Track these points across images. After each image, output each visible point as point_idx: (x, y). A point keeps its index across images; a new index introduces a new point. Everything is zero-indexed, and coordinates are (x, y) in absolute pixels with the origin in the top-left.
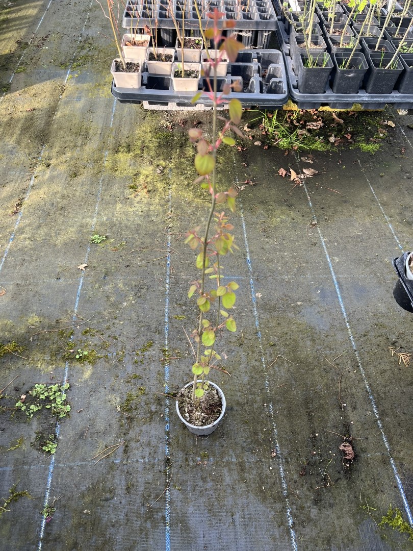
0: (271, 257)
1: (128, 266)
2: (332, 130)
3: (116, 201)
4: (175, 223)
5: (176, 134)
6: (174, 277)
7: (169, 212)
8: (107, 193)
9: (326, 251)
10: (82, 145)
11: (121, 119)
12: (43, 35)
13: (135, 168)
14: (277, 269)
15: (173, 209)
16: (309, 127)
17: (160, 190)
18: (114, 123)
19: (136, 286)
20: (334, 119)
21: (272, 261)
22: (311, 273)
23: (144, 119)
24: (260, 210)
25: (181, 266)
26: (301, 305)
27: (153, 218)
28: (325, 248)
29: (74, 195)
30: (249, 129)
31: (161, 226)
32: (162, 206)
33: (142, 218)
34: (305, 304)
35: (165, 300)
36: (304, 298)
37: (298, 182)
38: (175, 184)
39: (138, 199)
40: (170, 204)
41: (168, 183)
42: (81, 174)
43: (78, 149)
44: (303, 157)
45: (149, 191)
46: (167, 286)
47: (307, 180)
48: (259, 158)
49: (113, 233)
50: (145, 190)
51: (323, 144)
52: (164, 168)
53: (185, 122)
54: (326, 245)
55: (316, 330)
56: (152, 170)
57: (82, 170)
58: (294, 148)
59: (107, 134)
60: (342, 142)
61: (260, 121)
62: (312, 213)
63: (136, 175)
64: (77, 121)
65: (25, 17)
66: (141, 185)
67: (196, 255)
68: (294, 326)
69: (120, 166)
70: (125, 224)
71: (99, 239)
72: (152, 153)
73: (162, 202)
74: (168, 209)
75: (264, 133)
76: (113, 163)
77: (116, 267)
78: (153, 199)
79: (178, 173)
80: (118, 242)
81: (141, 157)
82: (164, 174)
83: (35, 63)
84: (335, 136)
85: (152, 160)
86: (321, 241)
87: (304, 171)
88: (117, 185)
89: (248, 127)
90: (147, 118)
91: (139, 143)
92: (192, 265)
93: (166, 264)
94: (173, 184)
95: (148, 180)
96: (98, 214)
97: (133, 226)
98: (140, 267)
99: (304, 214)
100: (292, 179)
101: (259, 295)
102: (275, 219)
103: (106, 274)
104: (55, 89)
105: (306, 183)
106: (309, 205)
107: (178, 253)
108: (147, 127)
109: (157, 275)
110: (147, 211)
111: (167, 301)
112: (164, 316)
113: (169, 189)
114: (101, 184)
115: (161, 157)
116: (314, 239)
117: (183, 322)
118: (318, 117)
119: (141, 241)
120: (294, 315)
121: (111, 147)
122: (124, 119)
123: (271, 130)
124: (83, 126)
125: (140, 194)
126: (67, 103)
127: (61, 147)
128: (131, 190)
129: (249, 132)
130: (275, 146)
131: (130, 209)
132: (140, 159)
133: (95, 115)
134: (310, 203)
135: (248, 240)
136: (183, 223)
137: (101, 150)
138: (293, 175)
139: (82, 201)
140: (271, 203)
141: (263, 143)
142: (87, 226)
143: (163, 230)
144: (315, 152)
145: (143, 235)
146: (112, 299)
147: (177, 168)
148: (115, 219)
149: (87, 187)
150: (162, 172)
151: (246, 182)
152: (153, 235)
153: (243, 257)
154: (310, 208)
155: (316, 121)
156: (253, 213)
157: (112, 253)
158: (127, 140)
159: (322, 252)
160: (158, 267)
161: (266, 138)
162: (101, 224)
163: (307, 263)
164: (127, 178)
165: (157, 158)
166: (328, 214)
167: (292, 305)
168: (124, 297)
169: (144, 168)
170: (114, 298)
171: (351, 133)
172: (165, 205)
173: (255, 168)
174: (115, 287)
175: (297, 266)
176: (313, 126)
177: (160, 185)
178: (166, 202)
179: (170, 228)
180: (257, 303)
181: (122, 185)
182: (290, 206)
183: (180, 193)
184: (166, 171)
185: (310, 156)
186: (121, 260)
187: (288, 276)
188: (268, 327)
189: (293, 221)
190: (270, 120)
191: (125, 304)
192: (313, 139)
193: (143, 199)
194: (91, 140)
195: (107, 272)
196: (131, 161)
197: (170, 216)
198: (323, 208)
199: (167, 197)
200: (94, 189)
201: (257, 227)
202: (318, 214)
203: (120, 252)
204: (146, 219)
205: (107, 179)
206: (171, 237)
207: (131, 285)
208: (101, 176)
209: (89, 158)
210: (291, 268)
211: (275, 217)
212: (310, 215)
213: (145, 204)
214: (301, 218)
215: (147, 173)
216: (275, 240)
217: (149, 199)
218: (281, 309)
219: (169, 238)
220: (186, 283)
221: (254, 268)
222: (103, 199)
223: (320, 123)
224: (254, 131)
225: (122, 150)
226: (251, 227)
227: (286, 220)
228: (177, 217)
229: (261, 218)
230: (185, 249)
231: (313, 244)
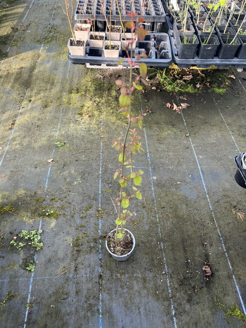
0: (162, 155)
1: (77, 160)
2: (198, 81)
3: (70, 122)
4: (105, 135)
5: (106, 82)
6: (104, 167)
7: (102, 129)
8: (65, 117)
9: (194, 152)
10: (50, 89)
11: (73, 73)
12: (27, 24)
13: (82, 102)
14: (165, 162)
15: (104, 127)
16: (184, 79)
17: (96, 115)
18: (69, 76)
19: (82, 172)
20: (199, 74)
21: (162, 158)
22: (185, 165)
23: (87, 73)
24: (155, 128)
25: (109, 160)
26: (180, 184)
27: (92, 132)
28: (194, 150)
29: (45, 118)
30: (149, 80)
31: (97, 137)
32: (98, 125)
33: (85, 132)
34: (182, 183)
35: (99, 181)
36: (182, 179)
37: (178, 111)
39: (83, 121)
40: (102, 124)
41: (101, 112)
42: (49, 106)
43: (48, 91)
44: (181, 96)
45: (90, 116)
46: (100, 172)
47: (183, 110)
48: (155, 97)
49: (68, 141)
50: (87, 116)
51: (193, 89)
52: (99, 103)
53: (111, 75)
54: (194, 148)
55: (188, 198)
56: (92, 104)
57: (50, 103)
58: (175, 91)
59: (65, 82)
60: (204, 88)
61: (155, 75)
62: (186, 130)
63: (82, 106)
64: (47, 75)
65: (17, 13)
66: (85, 113)
67: (117, 154)
68: (176, 197)
69: (72, 101)
70: (76, 136)
71: (60, 144)
72: (92, 94)
73: (97, 122)
74: (101, 127)
75: (158, 82)
76: (68, 99)
78: (92, 121)
79: (107, 105)
80: (71, 146)
81: (85, 96)
82: (99, 106)
83: (23, 41)
84: (200, 84)
85: (91, 98)
86: (191, 146)
87: (182, 104)
88: (71, 113)
91: (84, 88)
92: (115, 160)
93: (99, 159)
94: (104, 112)
95: (89, 109)
96: (60, 129)
97: (80, 137)
98: (84, 161)
99: (181, 130)
100: (174, 109)
101: (155, 178)
103: (64, 165)
104: (34, 56)
105: (183, 112)
107: (107, 153)
108: (88, 78)
109: (94, 166)
110: (88, 128)
111: (100, 181)
112: (99, 190)
113: (101, 115)
114: (61, 112)
115: (97, 96)
116: (187, 145)
117: (110, 194)
118: (190, 73)
119: (85, 145)
120: (175, 190)
121: (67, 90)
122: (75, 74)
123: (162, 80)
124: (51, 77)
125: (84, 118)
126: (41, 64)
127: (38, 90)
128: (79, 115)
130: (164, 90)
131: (78, 127)
132: (84, 97)
133: (58, 71)
134: (185, 124)
135: (148, 145)
136: (110, 135)
137: (61, 92)
138: (175, 107)
139: (50, 122)
140: (162, 123)
141: (157, 88)
142: (53, 136)
143: (98, 139)
144: (188, 94)
145: (86, 142)
146: (67, 180)
147: (106, 102)
148: (69, 132)
149: (53, 114)
150: (98, 105)
151: (147, 111)
152: (92, 142)
153: (145, 155)
154: (185, 126)
155: (188, 75)
156: (152, 129)
157: (68, 153)
158: (76, 86)
159: (192, 152)
160: (95, 161)
161: (159, 85)
162: (61, 136)
163: (183, 159)
164: (77, 108)
165: (94, 97)
166: (196, 130)
167: (174, 184)
168: (75, 179)
169: (87, 102)
170: (69, 180)
171: (209, 82)
173: (152, 103)
174: (69, 172)
175: (177, 161)
176: (187, 78)
177: (96, 113)
178: (100, 123)
179: (102, 138)
180: (154, 183)
181: (74, 113)
182: (173, 125)
183: (108, 117)
184: (100, 104)
185: (185, 96)
186: (73, 157)
187: (172, 167)
188: (160, 197)
189: (175, 134)
190: (161, 74)
191: (76, 183)
192: (187, 86)
193: (86, 120)
194: (55, 86)
195: (65, 164)
196: (79, 98)
197: (102, 131)
198: (192, 127)
199: (100, 120)
200: (57, 115)
201: (154, 137)
202: (190, 130)
203: (72, 152)
204: (88, 133)
205: (65, 109)
206: (103, 143)
207: (79, 172)
208: (61, 107)
209: (54, 97)
210: (174, 162)
211: (164, 132)
212: (185, 131)
213: (87, 124)
214: (180, 132)
215: (88, 105)
216: (164, 145)
217: (90, 121)
218: (168, 186)
219: (102, 144)
220: (111, 171)
221: (151, 162)
222: (62, 121)
223: (191, 76)
224: (152, 81)
225: (74, 92)
226: (150, 138)
227: (171, 133)
228: (106, 131)
229: (156, 132)
230: (111, 150)
231: (187, 148)
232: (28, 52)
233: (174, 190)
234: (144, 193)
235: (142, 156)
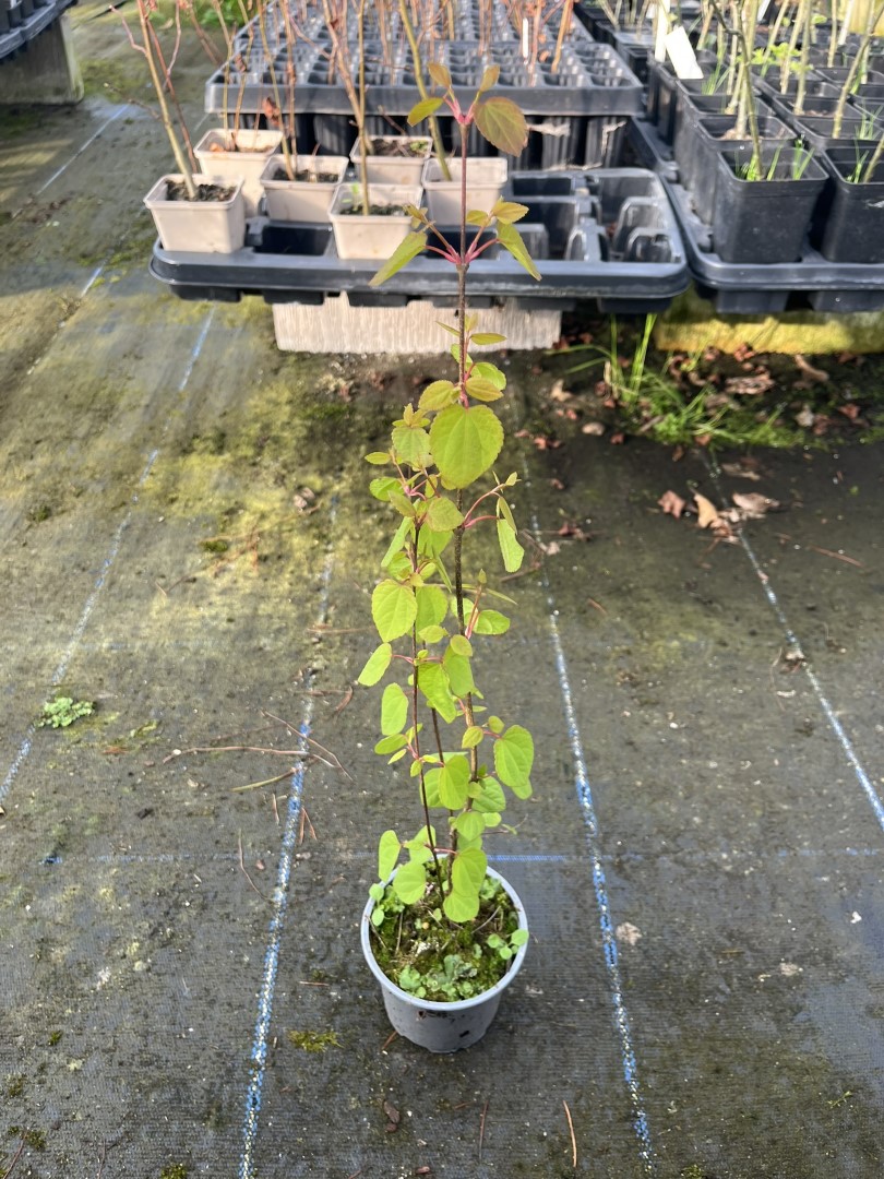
0: (663, 777)
1: (148, 812)
2: (801, 396)
3: (154, 590)
4: (333, 657)
5: (361, 407)
6: (307, 856)
7: (320, 621)
8: (130, 564)
9: (851, 755)
10: (86, 438)
11: (213, 372)
12: (55, 198)
13: (232, 493)
14: (688, 822)
15: (331, 610)
16: (733, 389)
17: (299, 555)
18: (189, 382)
19: (162, 893)
20: (799, 372)
21: (666, 792)
22: (812, 839)
23: (276, 371)
24: (610, 614)
25: (341, 811)
26: (797, 979)
27: (264, 641)
28: (846, 744)
29: (26, 572)
30: (568, 395)
31: (285, 668)
32: (299, 602)
33: (226, 644)
34: (813, 974)
35: (262, 958)
36: (805, 945)
37: (722, 532)
38: (346, 537)
39: (225, 580)
40: (323, 596)
41: (324, 537)
42: (63, 512)
43: (75, 444)
44: (727, 462)
45: (263, 559)
46: (280, 896)
47: (750, 526)
48: (599, 468)
49: (123, 690)
50: (251, 557)
51: (782, 430)
52: (318, 494)
53: (388, 380)
54: (848, 732)
55: (871, 1094)
56: (283, 500)
57: (70, 500)
58: (698, 440)
59: (167, 406)
60: (834, 426)
61: (598, 374)
62: (780, 626)
63: (231, 512)
64: (90, 378)
66: (241, 541)
68: (784, 1081)
69: (184, 490)
70: (168, 662)
71: (68, 712)
72: (288, 455)
73: (300, 589)
74: (316, 614)
75: (609, 403)
76: (167, 480)
77: (104, 818)
78: (271, 582)
79: (357, 508)
80: (130, 723)
81: (254, 464)
82: (317, 511)
83: (16, 254)
84: (814, 411)
85: (284, 472)
86: (825, 717)
87: (739, 500)
88: (167, 541)
89: (565, 389)
90: (284, 371)
91: (255, 429)
92: (380, 808)
93: (284, 803)
94: (339, 538)
95: (266, 526)
96: (89, 628)
97: (193, 668)
98: (190, 815)
99: (755, 628)
100: (703, 522)
101: (631, 933)
102: (661, 642)
103: (61, 847)
104: (52, 308)
105: (749, 536)
106: (768, 599)
107: (332, 761)
108: (281, 392)
109: (246, 852)
110: (246, 617)
111: (272, 959)
112: (252, 1033)
113: (326, 552)
114: (118, 537)
115: (313, 466)
116: (803, 710)
117: (327, 1064)
118: (756, 366)
119: (211, 717)
120: (773, 1027)
121: (171, 439)
122: (220, 373)
123: (628, 394)
124: (104, 388)
125: (233, 566)
126: (72, 337)
127: (27, 441)
128: (209, 555)
129: (567, 401)
130: (643, 438)
131: (194, 613)
132: (250, 470)
133: (142, 363)
134: (771, 595)
135: (578, 712)
136: (362, 656)
137: (138, 446)
138: (707, 513)
139: (45, 588)
140: (646, 592)
141: (609, 429)
142: (40, 667)
143: (291, 680)
144: (761, 451)
145: (222, 698)
146: (58, 953)
147: (355, 493)
148: (139, 644)
149: (73, 548)
150: (311, 503)
151: (564, 531)
152: (256, 696)
153: (562, 775)
154: (770, 607)
155: (751, 373)
156: (592, 624)
157: (104, 761)
158: (219, 423)
159: (838, 759)
160: (254, 817)
161: (615, 417)
162: (90, 663)
163: (793, 798)
164: (204, 521)
165: (301, 469)
166: (833, 626)
167: (762, 978)
168: (107, 946)
169: (258, 493)
170: (66, 950)
171: (855, 402)
172: (308, 600)
173: (587, 494)
174: (83, 898)
175: (759, 813)
176: (749, 386)
177: (299, 543)
178: (312, 590)
179: (314, 672)
180: (624, 969)
181: (182, 542)
182: (707, 603)
183: (359, 563)
184: (324, 502)
185: (750, 460)
186: (126, 790)
187: (729, 852)
188: (676, 1088)
189: (722, 649)
190: (627, 372)
191: (105, 979)
192: (751, 419)
193: (241, 580)
194: (117, 421)
195: (67, 836)
196: (222, 474)
197: (320, 632)
198: (812, 609)
199: (318, 575)
200: (94, 555)
201: (607, 668)
202: (801, 628)
203: (130, 760)
204: (239, 644)
205: (140, 525)
206: (316, 703)
207: (144, 892)
208: (124, 517)
209: (98, 469)
210: (737, 819)
211: (662, 637)
212: (777, 631)
213: (245, 598)
214: (749, 641)
215: (262, 506)
216: (671, 715)
217: (261, 582)
218: (720, 998)
219: (309, 708)
220: (351, 882)
221: (602, 820)
222: (112, 584)
223: (765, 380)
224: (582, 398)
225: (202, 446)
226: (586, 670)
227: (698, 646)
228: (343, 635)
229: (617, 641)
230: (360, 745)
231: (803, 728)
232: (30, 293)
233: (763, 1025)
234: (566, 1054)
235: (543, 778)
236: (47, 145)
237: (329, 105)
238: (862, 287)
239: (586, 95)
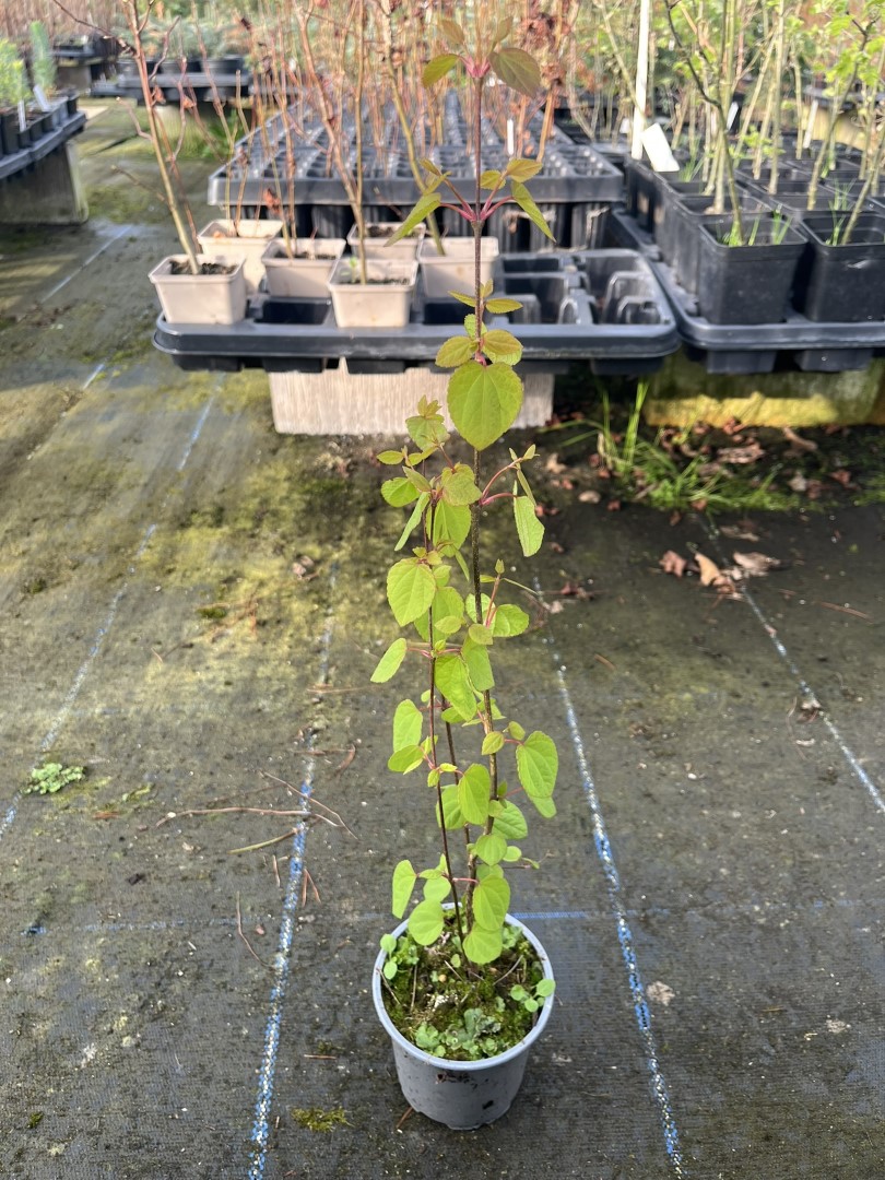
0: (685, 828)
1: (140, 878)
2: (792, 465)
3: (149, 656)
4: (334, 716)
5: (358, 482)
6: (309, 919)
7: (321, 681)
8: (125, 632)
10: (84, 515)
11: (212, 453)
12: (58, 305)
13: (230, 563)
14: (715, 874)
15: (332, 671)
16: (725, 459)
17: (298, 619)
18: (189, 462)
19: (153, 963)
20: (788, 443)
21: (689, 843)
22: (848, 888)
23: (274, 452)
24: (618, 669)
25: (345, 871)
26: (846, 1036)
27: (263, 703)
28: (873, 791)
29: (18, 642)
30: (562, 467)
31: (285, 728)
32: (298, 664)
33: (223, 706)
34: (862, 1030)
35: (262, 1030)
36: (851, 1000)
37: (726, 589)
38: (346, 601)
39: (223, 645)
40: (324, 658)
41: (324, 601)
42: (58, 584)
43: (73, 521)
44: (725, 525)
45: (261, 624)
46: (281, 962)
47: (752, 583)
48: (598, 532)
49: (116, 754)
50: (250, 622)
51: (777, 495)
52: (317, 562)
54: (873, 779)
56: (281, 568)
57: (65, 573)
58: (694, 505)
59: (166, 485)
60: (827, 491)
61: (592, 446)
62: (793, 677)
63: (229, 581)
64: (89, 461)
65: (28, 278)
66: (239, 607)
67: (402, 825)
68: (840, 1146)
69: (185, 560)
70: (163, 726)
71: (57, 778)
72: (285, 527)
73: (300, 652)
74: (316, 675)
75: (603, 473)
76: (165, 552)
77: (91, 885)
78: (270, 646)
79: (357, 574)
80: (123, 787)
81: (253, 536)
82: (317, 578)
83: (20, 353)
84: (806, 477)
85: (283, 542)
86: (849, 764)
87: (740, 558)
88: (163, 610)
89: (559, 461)
90: (282, 451)
91: (253, 504)
92: (387, 867)
93: (285, 865)
94: (339, 602)
95: (265, 592)
96: (82, 694)
97: (189, 731)
98: (185, 879)
99: (767, 679)
100: (706, 579)
101: (663, 993)
102: (673, 695)
103: (45, 916)
104: (54, 400)
105: (753, 593)
106: (778, 652)
107: (336, 821)
108: (280, 470)
109: (246, 911)
110: (244, 680)
111: (273, 1031)
112: (252, 1112)
113: (326, 615)
114: (113, 606)
115: (313, 536)
116: (824, 758)
117: (336, 1144)
118: (746, 438)
119: (207, 779)
120: (823, 1089)
121: (169, 514)
122: (219, 454)
123: (622, 465)
124: (103, 470)
125: (230, 632)
126: (73, 426)
127: (24, 520)
128: (206, 621)
129: (562, 472)
130: (639, 505)
131: (190, 677)
132: (248, 542)
133: (141, 446)
134: (781, 648)
135: (592, 765)
136: (363, 715)
137: (135, 522)
138: (708, 571)
139: (38, 657)
140: (654, 647)
141: (605, 497)
142: (29, 734)
143: (291, 740)
144: (758, 515)
145: (219, 759)
146: (40, 1029)
147: (355, 560)
148: (133, 709)
149: (67, 618)
150: (310, 570)
151: (566, 590)
152: (254, 757)
153: (579, 829)
154: (780, 659)
155: (741, 444)
156: (599, 678)
157: (93, 827)
158: (217, 499)
160: (254, 879)
161: (609, 486)
162: (82, 728)
163: (823, 847)
164: (203, 589)
165: (299, 539)
166: (846, 676)
167: (808, 1037)
168: (92, 1020)
169: (257, 562)
170: (48, 1025)
171: (846, 469)
172: (308, 662)
173: (587, 557)
174: (67, 969)
175: (789, 862)
176: (740, 457)
177: (298, 608)
178: (312, 653)
179: (316, 731)
180: (658, 1032)
181: (179, 610)
182: (716, 657)
183: (360, 625)
184: (324, 569)
185: (747, 522)
186: (117, 855)
187: (762, 904)
188: (724, 1159)
189: (735, 700)
190: (621, 444)
191: (90, 1056)
192: (745, 485)
193: (239, 645)
194: (114, 500)
195: (52, 904)
196: (220, 545)
197: (320, 693)
198: (823, 660)
199: (318, 638)
200: (88, 624)
201: (619, 721)
202: (814, 678)
203: (122, 824)
204: (237, 707)
205: (137, 595)
206: (317, 762)
207: (133, 962)
208: (120, 587)
209: (96, 543)
210: (766, 869)
211: (673, 690)
212: (790, 682)
213: (243, 661)
214: (763, 692)
215: (261, 574)
216: (688, 766)
217: (260, 646)
218: (765, 1061)
219: (310, 767)
220: (359, 945)
221: (624, 874)
222: (107, 651)
223: (756, 450)
224: (577, 470)
225: (200, 520)
226: (598, 723)
227: (711, 698)
228: (345, 695)
229: (627, 694)
230: (364, 803)
231: (826, 776)
232: (33, 387)
233: (812, 1086)
234: (600, 1127)
235: (558, 833)
236: (52, 259)
237: (327, 196)
238: (847, 345)
239: (570, 184)
